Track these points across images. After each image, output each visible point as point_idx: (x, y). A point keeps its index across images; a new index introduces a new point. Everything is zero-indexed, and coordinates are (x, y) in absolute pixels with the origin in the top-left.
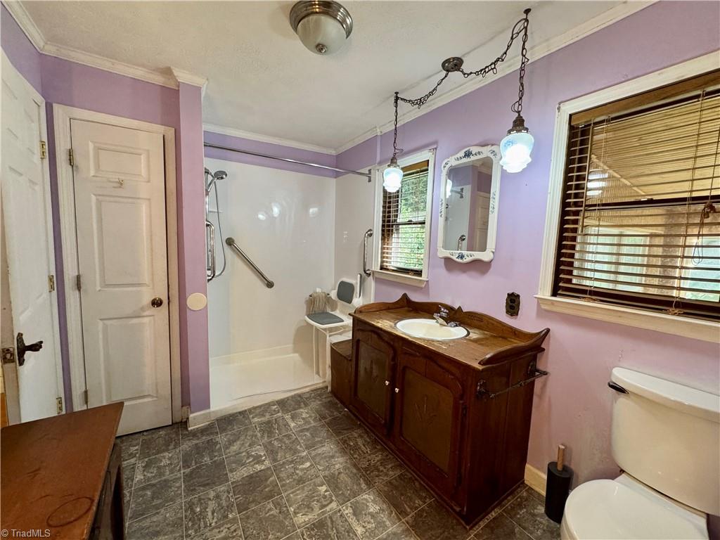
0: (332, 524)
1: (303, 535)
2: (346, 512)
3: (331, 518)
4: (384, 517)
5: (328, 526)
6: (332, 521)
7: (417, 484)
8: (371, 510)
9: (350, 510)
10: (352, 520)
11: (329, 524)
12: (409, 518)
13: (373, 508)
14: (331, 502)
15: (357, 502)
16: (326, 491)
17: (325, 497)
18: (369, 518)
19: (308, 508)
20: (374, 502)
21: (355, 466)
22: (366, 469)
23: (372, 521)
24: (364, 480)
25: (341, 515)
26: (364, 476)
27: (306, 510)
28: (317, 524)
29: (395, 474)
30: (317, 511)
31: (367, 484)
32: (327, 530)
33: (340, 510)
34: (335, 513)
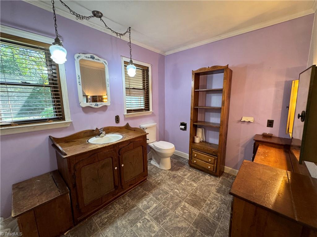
0: (155, 215)
1: (163, 224)
2: (149, 211)
3: (152, 216)
4: (148, 199)
5: (156, 216)
6: (154, 215)
7: (132, 191)
8: (146, 203)
9: (148, 210)
10: (151, 208)
11: (155, 216)
12: (147, 193)
13: (145, 203)
14: (146, 218)
15: (143, 209)
16: (140, 222)
17: (143, 222)
18: (150, 203)
19: (151, 227)
20: (142, 203)
21: (123, 214)
22: (125, 209)
23: (150, 202)
24: (132, 208)
25: (151, 213)
26: (129, 209)
27: (151, 228)
28: (157, 220)
29: (128, 198)
30: (151, 223)
31: (134, 207)
32: (158, 216)
33: (149, 214)
34: (150, 215)
